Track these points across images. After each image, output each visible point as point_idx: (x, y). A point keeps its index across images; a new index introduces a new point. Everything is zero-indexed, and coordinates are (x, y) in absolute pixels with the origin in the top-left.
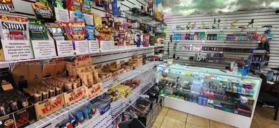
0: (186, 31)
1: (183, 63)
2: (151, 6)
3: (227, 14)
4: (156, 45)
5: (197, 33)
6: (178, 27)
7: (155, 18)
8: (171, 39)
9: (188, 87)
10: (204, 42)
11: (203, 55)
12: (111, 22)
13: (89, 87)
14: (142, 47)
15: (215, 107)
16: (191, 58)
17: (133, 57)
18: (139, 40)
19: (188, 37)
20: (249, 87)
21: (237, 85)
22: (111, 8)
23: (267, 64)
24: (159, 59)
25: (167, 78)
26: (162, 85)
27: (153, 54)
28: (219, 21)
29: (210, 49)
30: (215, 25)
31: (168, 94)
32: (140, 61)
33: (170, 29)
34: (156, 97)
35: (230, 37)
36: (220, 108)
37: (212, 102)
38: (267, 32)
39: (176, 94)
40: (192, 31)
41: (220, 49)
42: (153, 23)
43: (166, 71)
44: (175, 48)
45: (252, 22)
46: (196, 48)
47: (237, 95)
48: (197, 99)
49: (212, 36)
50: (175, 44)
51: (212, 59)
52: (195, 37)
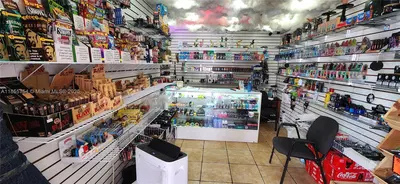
0: (194, 49)
1: (195, 85)
2: (156, 17)
3: (233, 33)
4: (164, 63)
5: (206, 52)
6: (185, 44)
7: (160, 32)
8: (177, 58)
9: (202, 112)
10: (214, 61)
11: (214, 76)
12: (117, 33)
13: (112, 99)
14: (152, 63)
15: (229, 127)
16: (202, 81)
17: (138, 77)
18: (149, 56)
19: (197, 56)
20: (254, 102)
21: (246, 102)
22: (114, 16)
23: (267, 83)
24: (167, 81)
25: (177, 105)
26: (174, 112)
27: (159, 75)
28: (226, 39)
29: (221, 69)
30: (223, 44)
31: (181, 123)
32: (148, 80)
33: (176, 46)
34: (169, 125)
35: (237, 57)
36: (233, 127)
37: (226, 122)
38: (265, 52)
39: (190, 121)
40: (201, 50)
41: (230, 69)
42: (157, 37)
43: (177, 96)
44: (183, 69)
45: (253, 43)
46: (207, 68)
47: (246, 112)
48: (212, 122)
49: (221, 56)
50: (183, 65)
51: (222, 80)
52: (205, 56)
